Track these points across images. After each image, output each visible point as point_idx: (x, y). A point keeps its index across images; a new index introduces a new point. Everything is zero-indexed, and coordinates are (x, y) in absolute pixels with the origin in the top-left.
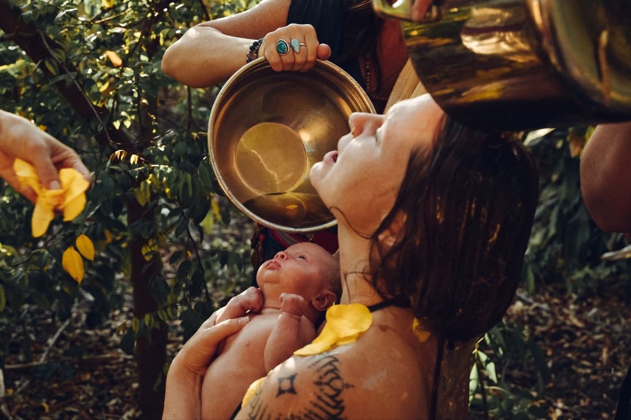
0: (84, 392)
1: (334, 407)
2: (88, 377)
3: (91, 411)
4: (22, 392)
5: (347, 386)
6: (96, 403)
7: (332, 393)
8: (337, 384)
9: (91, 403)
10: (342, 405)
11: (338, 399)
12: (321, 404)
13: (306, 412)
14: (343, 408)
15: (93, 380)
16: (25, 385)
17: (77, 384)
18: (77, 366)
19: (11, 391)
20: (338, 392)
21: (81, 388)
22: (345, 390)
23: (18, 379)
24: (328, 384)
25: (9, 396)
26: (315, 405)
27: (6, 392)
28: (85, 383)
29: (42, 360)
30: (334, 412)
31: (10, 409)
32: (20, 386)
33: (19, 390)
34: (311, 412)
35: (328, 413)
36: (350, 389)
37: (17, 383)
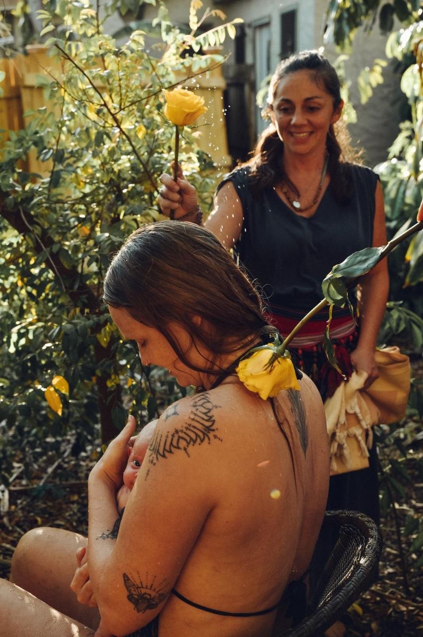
0: (71, 510)
1: (207, 421)
2: (76, 498)
3: (74, 524)
4: (22, 509)
5: (216, 407)
6: (79, 518)
7: (205, 411)
8: (209, 406)
9: (75, 518)
10: (213, 419)
11: (209, 414)
12: (197, 418)
13: (186, 426)
14: (214, 421)
15: (80, 501)
16: (25, 503)
17: (66, 503)
18: (68, 489)
19: (13, 507)
20: (210, 410)
21: (70, 507)
22: (214, 409)
23: (20, 499)
24: (202, 405)
25: (11, 512)
26: (193, 419)
27: (10, 507)
28: (73, 503)
29: (41, 483)
30: (208, 424)
31: (10, 521)
32: (21, 503)
33: (20, 506)
34: (190, 425)
35: (202, 424)
36: (219, 409)
37: (19, 501)
